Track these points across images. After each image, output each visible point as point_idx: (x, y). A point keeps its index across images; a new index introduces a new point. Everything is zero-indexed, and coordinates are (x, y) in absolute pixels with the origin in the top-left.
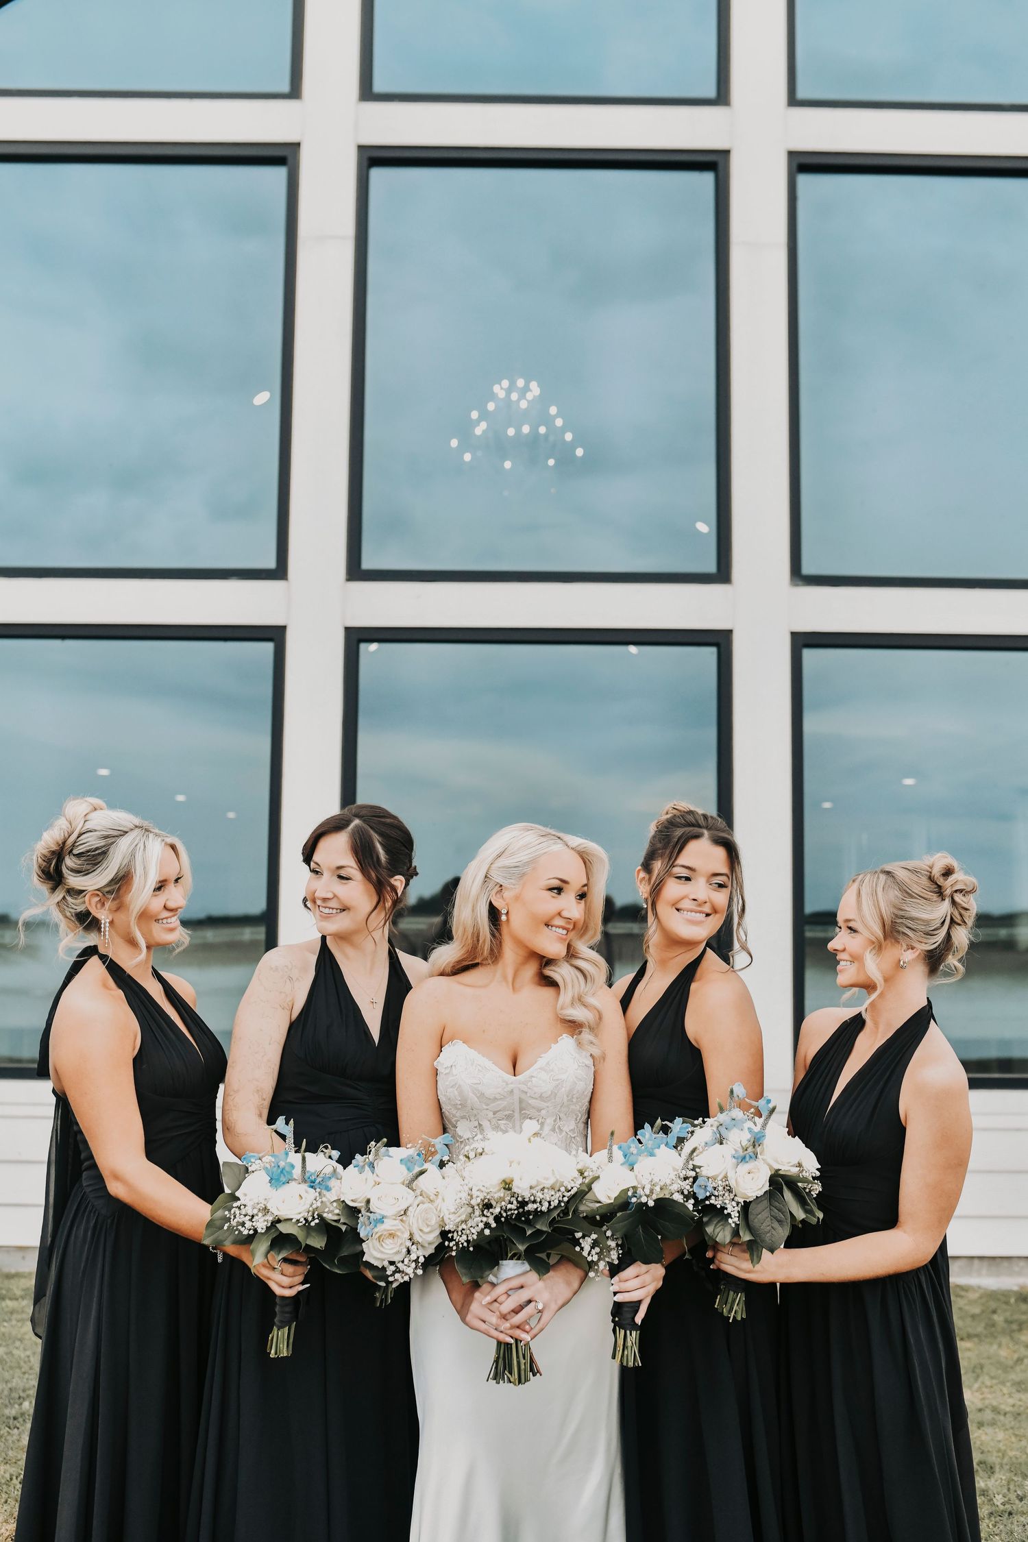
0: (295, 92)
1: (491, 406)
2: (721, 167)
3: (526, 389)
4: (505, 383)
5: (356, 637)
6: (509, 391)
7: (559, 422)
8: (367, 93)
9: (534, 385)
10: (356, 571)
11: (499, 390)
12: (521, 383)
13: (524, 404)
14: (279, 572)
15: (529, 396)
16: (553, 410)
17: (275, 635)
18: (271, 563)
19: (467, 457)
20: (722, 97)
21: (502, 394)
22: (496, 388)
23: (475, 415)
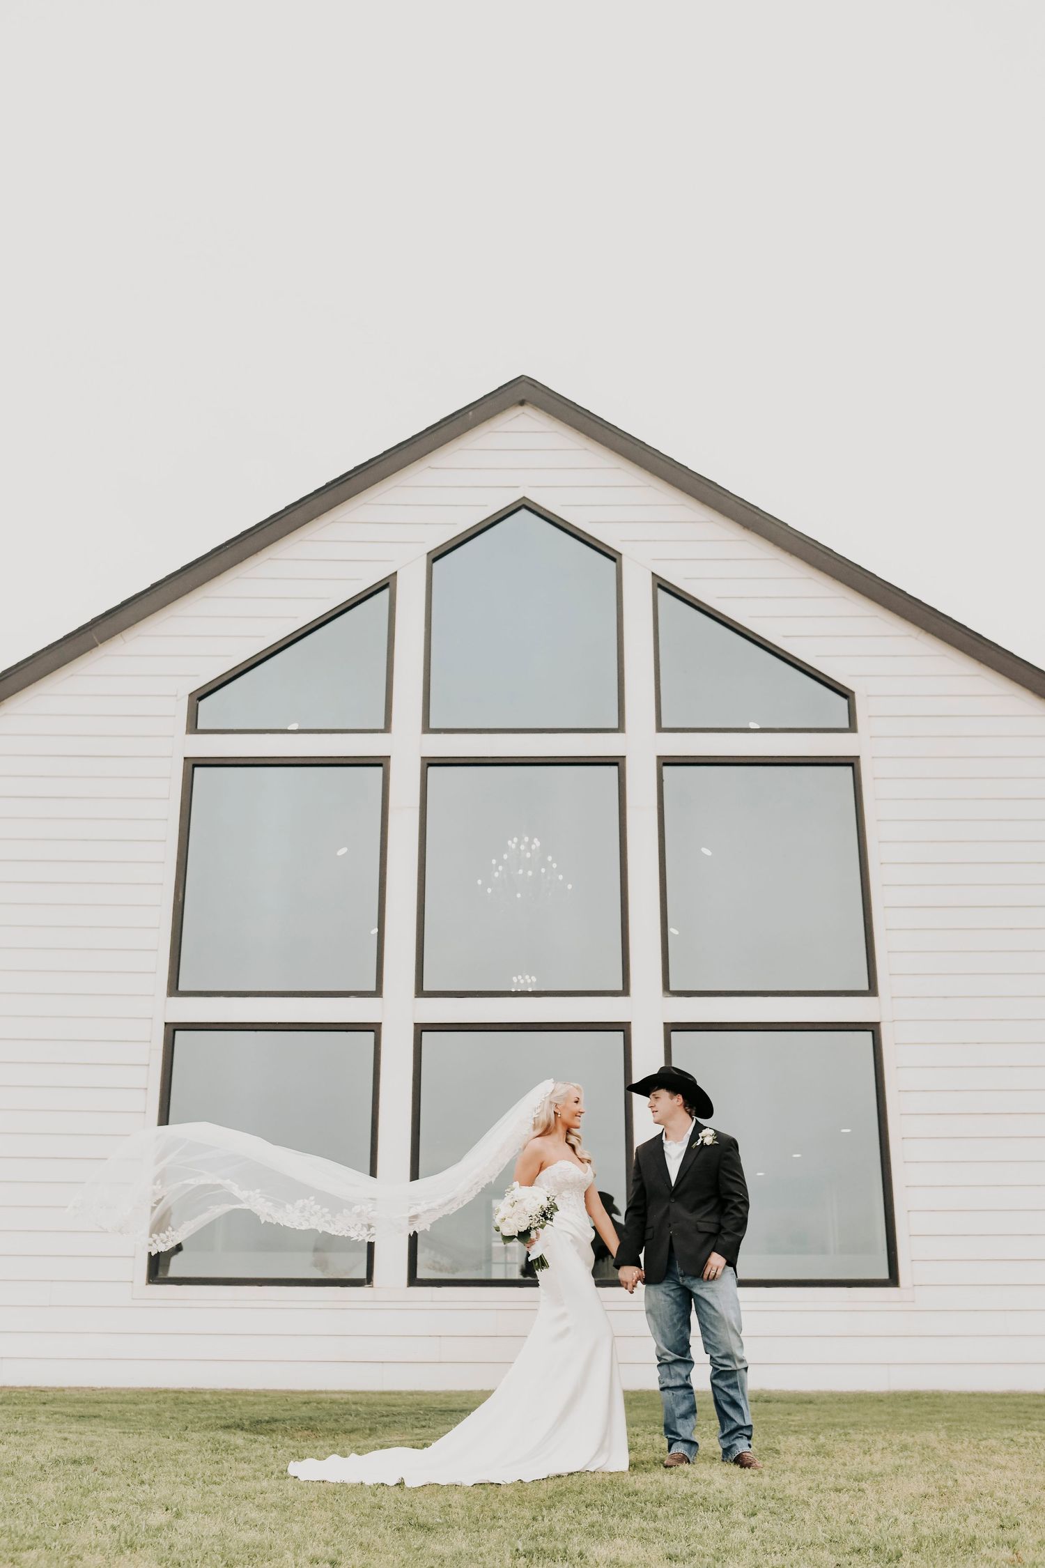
0: (387, 729)
1: (505, 856)
2: (620, 764)
3: (531, 843)
4: (515, 840)
5: (421, 1029)
6: (518, 845)
7: (555, 866)
8: (427, 729)
9: (536, 840)
10: (420, 992)
11: (512, 844)
12: (526, 839)
13: (528, 855)
14: (378, 993)
15: (533, 847)
16: (550, 858)
17: (374, 1028)
18: (373, 988)
19: (489, 890)
20: (620, 729)
21: (514, 846)
22: (510, 842)
23: (494, 862)
